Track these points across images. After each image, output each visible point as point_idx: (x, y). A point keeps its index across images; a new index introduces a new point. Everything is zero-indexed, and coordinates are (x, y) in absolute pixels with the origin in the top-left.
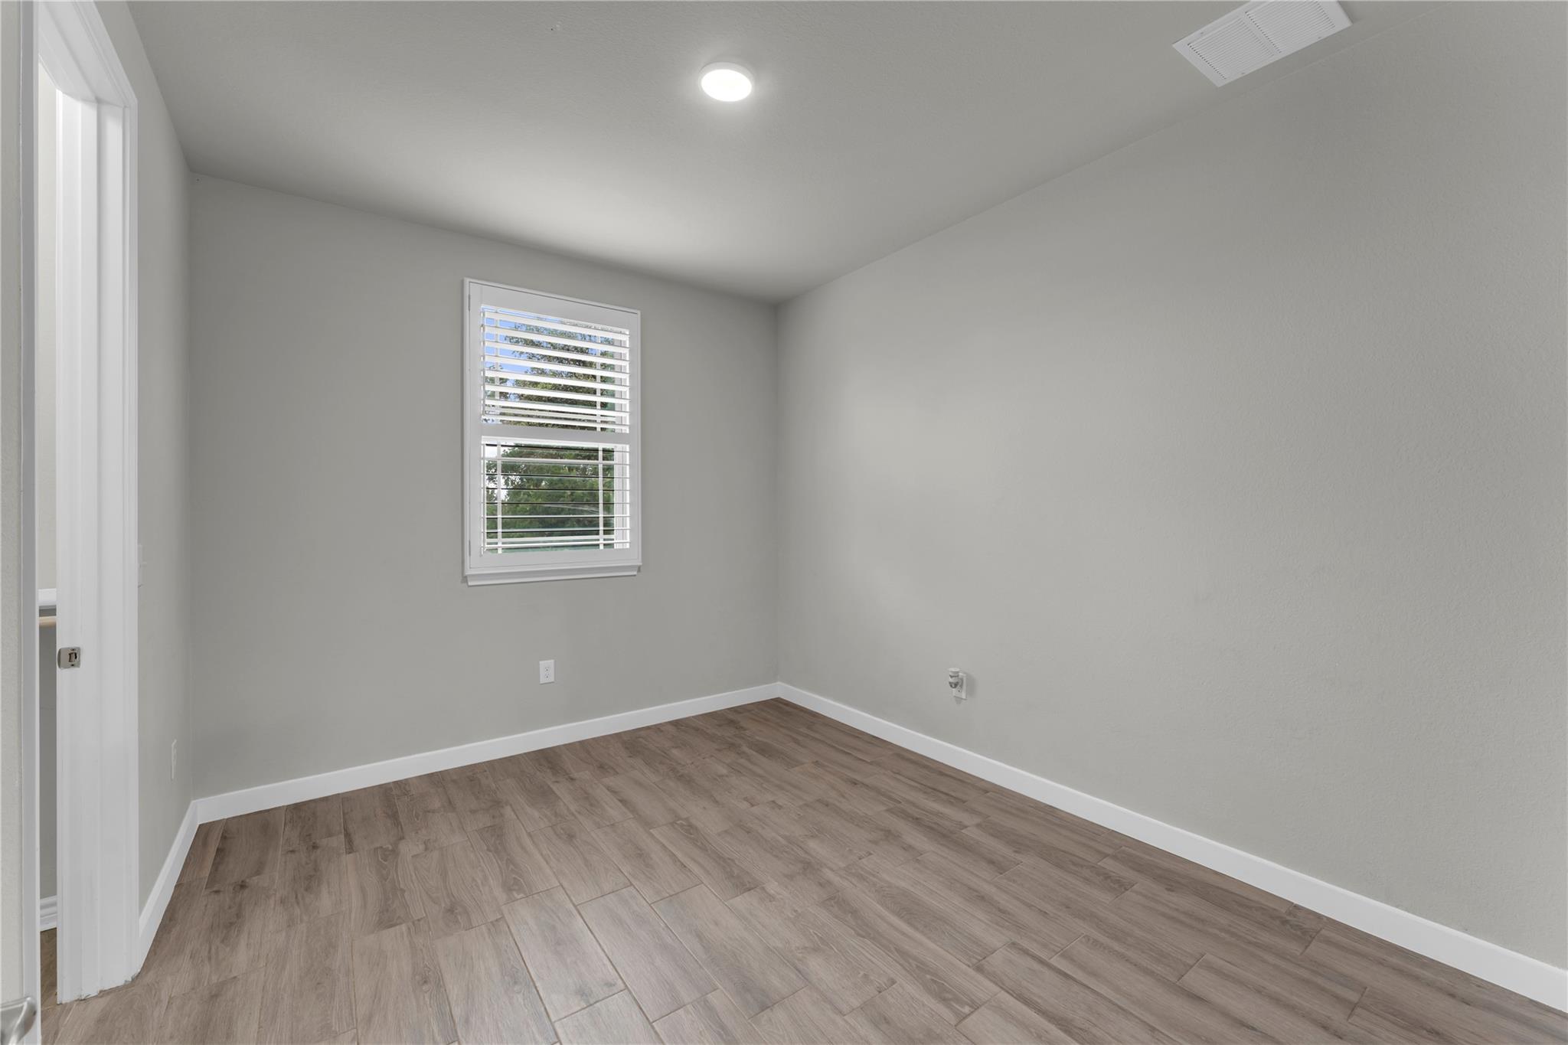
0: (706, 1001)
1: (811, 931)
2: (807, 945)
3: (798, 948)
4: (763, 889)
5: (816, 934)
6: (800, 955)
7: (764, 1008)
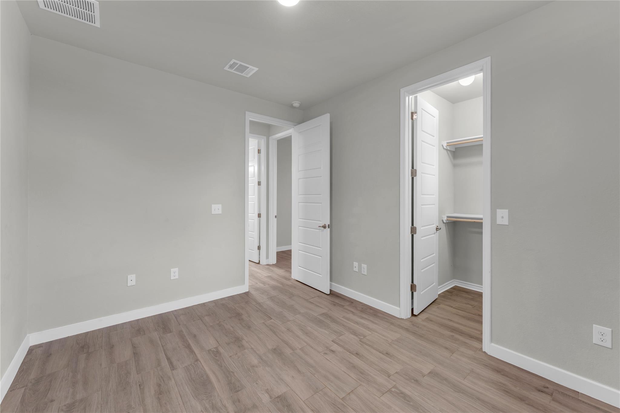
0: (293, 350)
1: (252, 374)
2: (256, 368)
3: (260, 367)
4: (271, 397)
5: (251, 373)
6: (260, 364)
7: (275, 349)
